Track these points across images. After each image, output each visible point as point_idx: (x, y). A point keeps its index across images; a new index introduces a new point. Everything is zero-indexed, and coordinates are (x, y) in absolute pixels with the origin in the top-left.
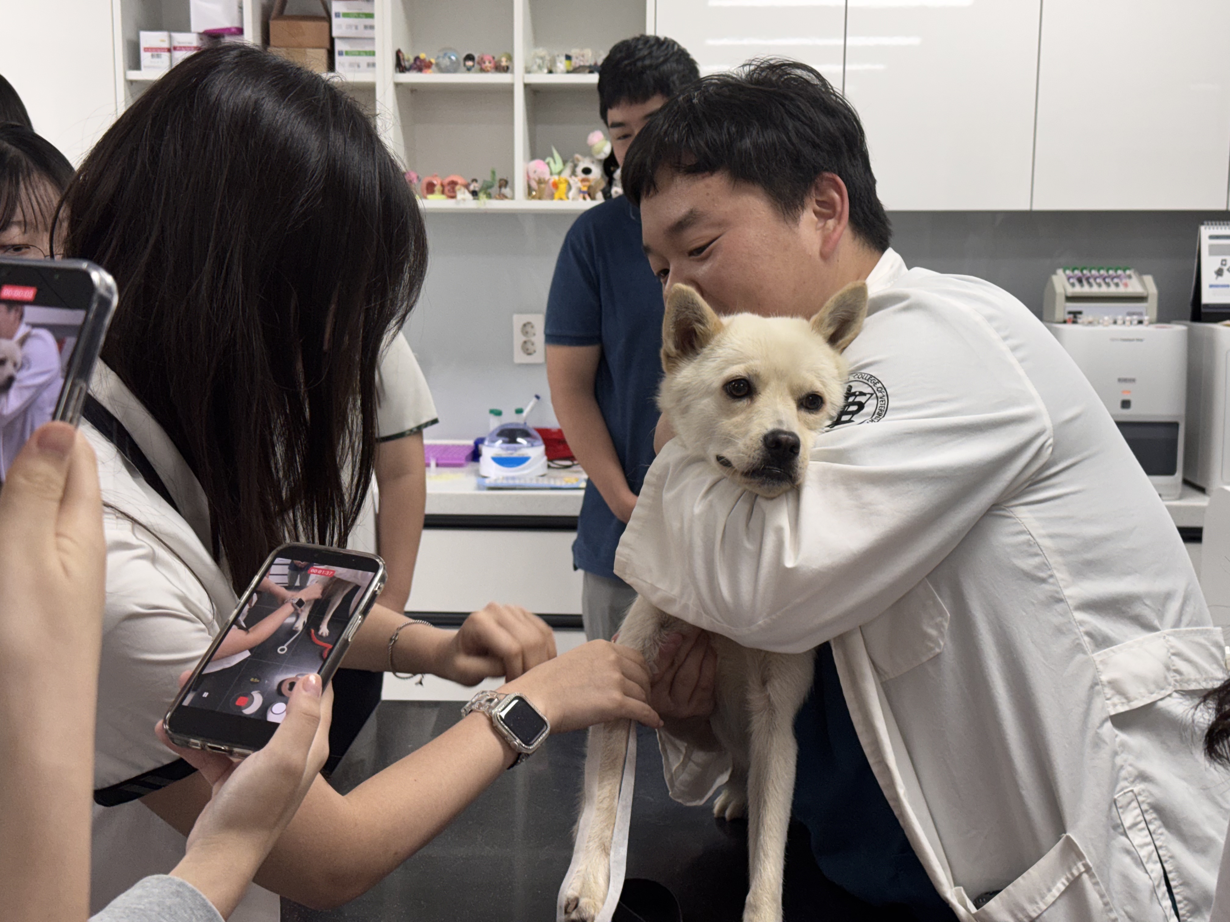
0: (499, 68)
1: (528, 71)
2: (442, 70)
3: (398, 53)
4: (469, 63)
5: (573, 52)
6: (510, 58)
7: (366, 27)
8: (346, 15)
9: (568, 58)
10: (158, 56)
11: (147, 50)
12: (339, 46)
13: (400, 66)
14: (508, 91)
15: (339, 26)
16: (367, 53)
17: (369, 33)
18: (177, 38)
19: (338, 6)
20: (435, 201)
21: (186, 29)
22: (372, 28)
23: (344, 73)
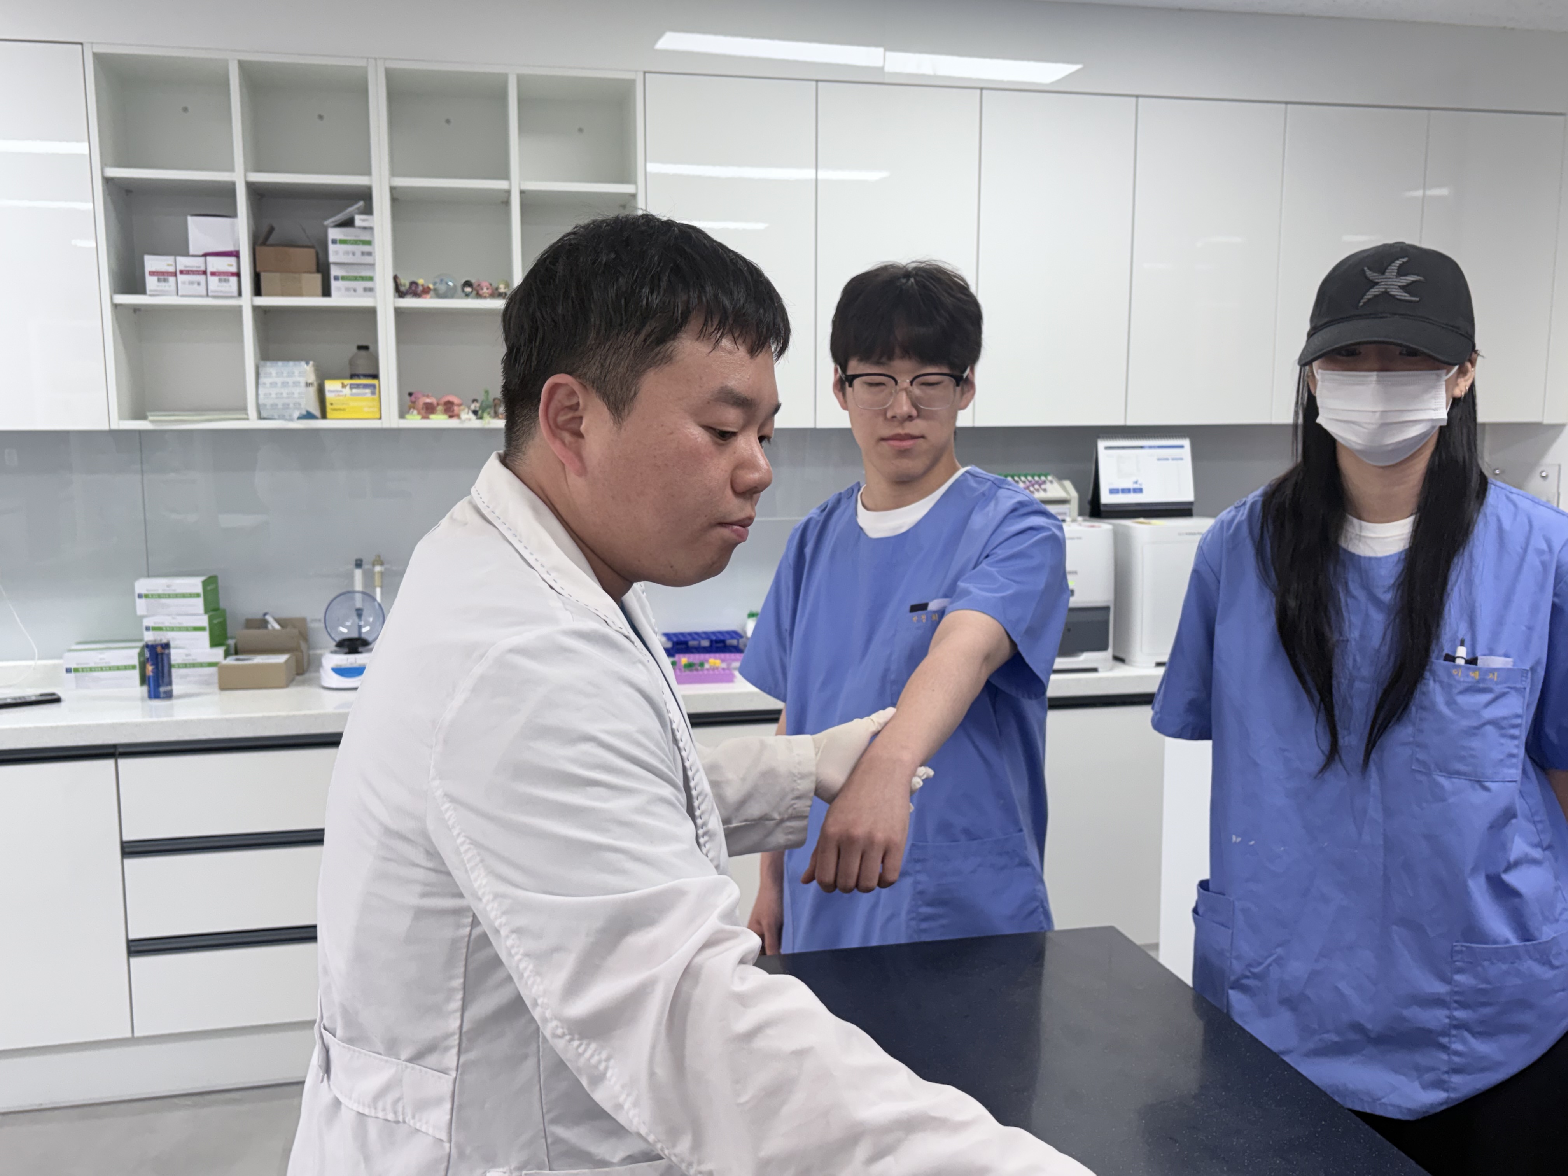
0: (497, 294)
2: (439, 295)
3: (395, 278)
4: (468, 289)
6: (508, 286)
7: (363, 253)
8: (342, 242)
10: (165, 280)
11: (152, 273)
12: (334, 271)
13: (400, 292)
15: (335, 254)
16: (363, 278)
17: (367, 259)
18: (183, 262)
19: (334, 233)
20: (439, 421)
21: (186, 254)
22: (369, 254)
23: (340, 297)
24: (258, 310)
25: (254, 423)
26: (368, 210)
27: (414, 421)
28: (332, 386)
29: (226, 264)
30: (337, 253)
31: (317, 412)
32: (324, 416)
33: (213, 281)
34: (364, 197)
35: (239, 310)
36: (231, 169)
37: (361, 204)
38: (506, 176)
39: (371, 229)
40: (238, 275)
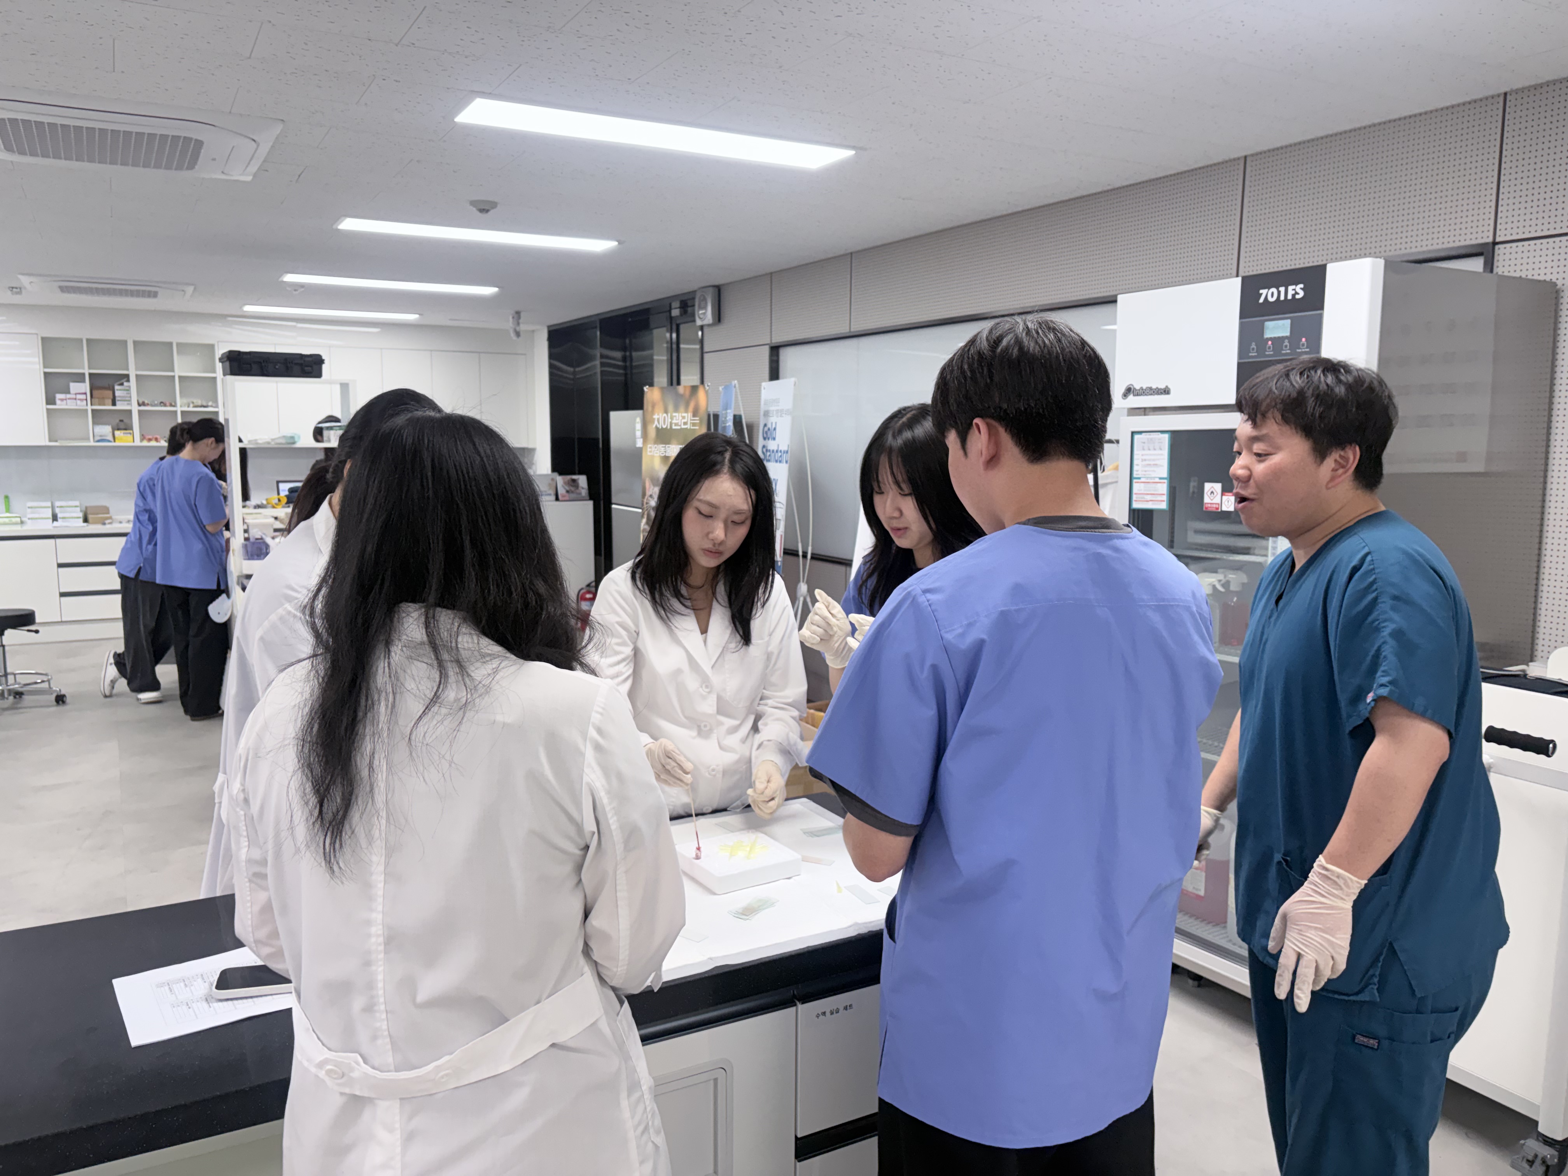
0: (171, 405)
1: (181, 406)
2: (152, 405)
3: (138, 401)
4: (162, 404)
5: (195, 401)
6: (175, 403)
8: (121, 390)
9: (193, 403)
11: (56, 399)
12: (117, 399)
13: (139, 405)
14: (176, 412)
15: (117, 393)
16: (127, 401)
17: (128, 395)
18: (68, 396)
19: (117, 387)
20: (153, 443)
21: (69, 393)
22: (129, 393)
23: (120, 406)
24: (93, 410)
25: (92, 443)
26: (128, 381)
27: (145, 443)
28: (117, 433)
29: (83, 397)
31: (112, 440)
32: (115, 441)
33: (79, 402)
34: (127, 377)
35: (86, 410)
36: (84, 368)
37: (126, 379)
38: (173, 371)
39: (129, 386)
40: (86, 400)
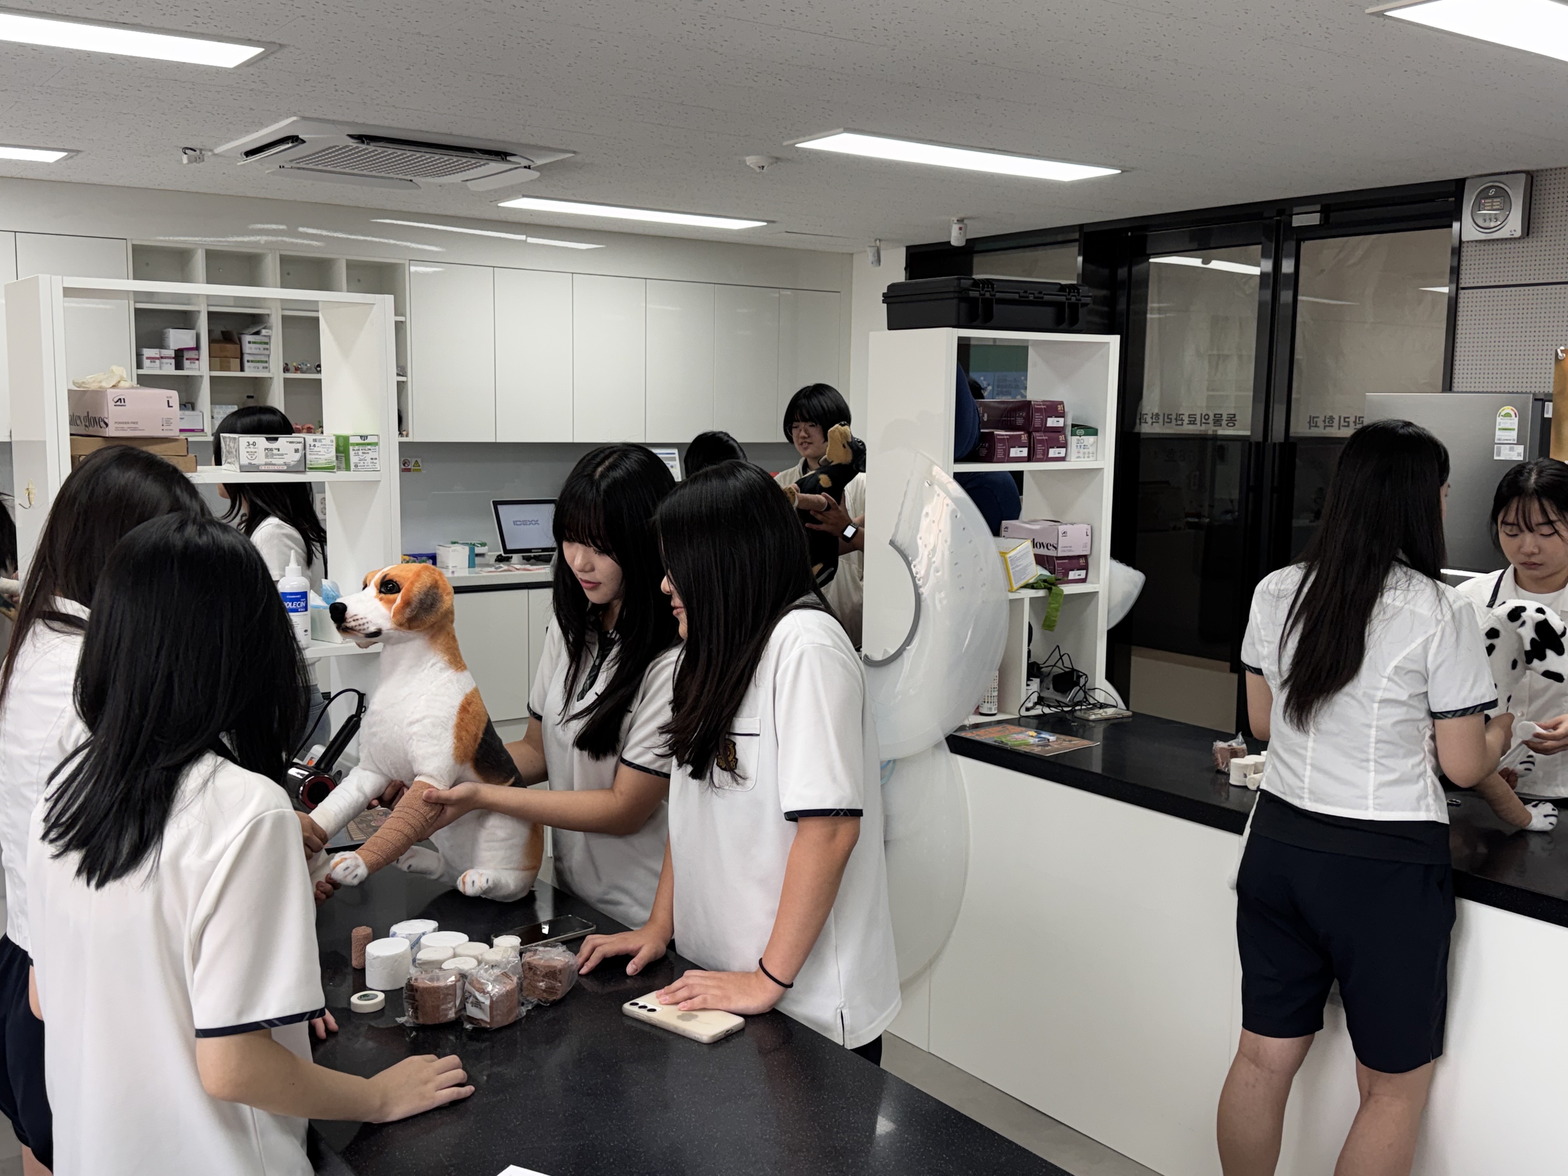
2: (302, 372)
3: (285, 363)
4: (319, 369)
7: (264, 349)
8: (254, 343)
10: (154, 362)
11: (148, 358)
12: (246, 358)
13: (286, 370)
15: (247, 349)
16: (262, 362)
17: (267, 352)
18: (164, 353)
19: (246, 338)
21: (165, 346)
22: (267, 349)
23: (249, 372)
24: (211, 379)
26: (268, 327)
29: (195, 354)
30: (251, 348)
34: (267, 320)
36: (197, 304)
37: (265, 323)
39: (269, 337)
40: (199, 359)
